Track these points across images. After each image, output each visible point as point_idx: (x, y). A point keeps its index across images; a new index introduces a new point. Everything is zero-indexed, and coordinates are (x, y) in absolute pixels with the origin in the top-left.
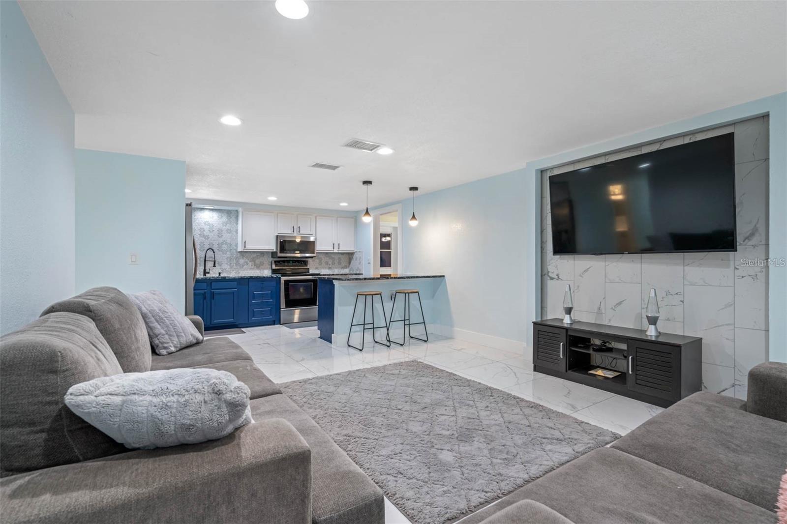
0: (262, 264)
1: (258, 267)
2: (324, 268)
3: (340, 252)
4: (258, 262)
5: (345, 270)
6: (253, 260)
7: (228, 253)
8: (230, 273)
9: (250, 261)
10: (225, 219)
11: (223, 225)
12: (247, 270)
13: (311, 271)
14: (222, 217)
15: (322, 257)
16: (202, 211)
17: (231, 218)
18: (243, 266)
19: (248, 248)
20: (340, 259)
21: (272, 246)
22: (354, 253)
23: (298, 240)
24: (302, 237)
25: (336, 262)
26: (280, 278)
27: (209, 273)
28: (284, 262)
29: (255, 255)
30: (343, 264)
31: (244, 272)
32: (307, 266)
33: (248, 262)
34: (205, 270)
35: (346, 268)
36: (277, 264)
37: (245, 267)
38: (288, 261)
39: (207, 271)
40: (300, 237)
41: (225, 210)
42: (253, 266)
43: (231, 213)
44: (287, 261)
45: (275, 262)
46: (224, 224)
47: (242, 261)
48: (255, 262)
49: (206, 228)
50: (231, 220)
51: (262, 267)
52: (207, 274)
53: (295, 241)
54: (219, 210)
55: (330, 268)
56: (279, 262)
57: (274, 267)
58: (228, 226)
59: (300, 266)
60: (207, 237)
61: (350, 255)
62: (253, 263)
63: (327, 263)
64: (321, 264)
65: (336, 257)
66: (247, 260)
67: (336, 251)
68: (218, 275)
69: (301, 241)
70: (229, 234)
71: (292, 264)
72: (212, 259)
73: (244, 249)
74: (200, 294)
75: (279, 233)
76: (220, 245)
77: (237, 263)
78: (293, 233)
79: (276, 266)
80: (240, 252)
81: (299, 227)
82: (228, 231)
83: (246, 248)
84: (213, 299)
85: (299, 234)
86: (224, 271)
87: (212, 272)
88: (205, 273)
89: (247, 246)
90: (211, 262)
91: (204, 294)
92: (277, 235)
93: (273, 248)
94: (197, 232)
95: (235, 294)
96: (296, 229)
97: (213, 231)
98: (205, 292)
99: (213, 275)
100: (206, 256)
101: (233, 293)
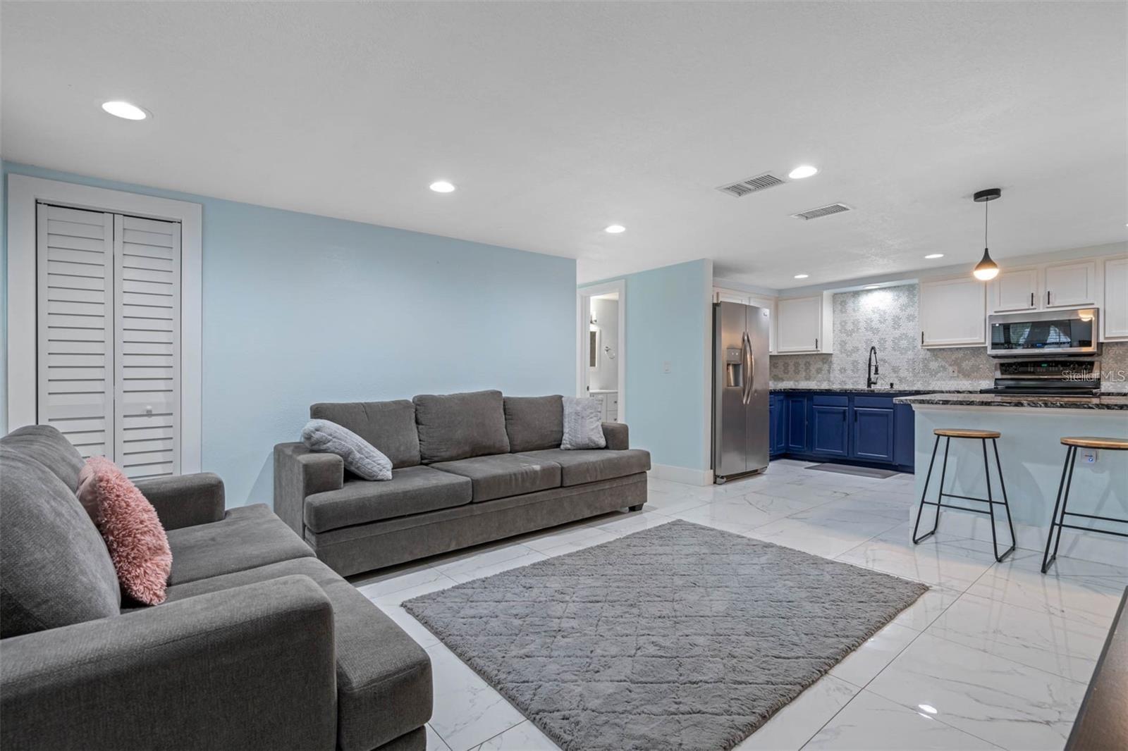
0: (976, 369)
1: (966, 375)
4: (966, 365)
6: (956, 363)
7: (908, 353)
8: (914, 385)
9: (950, 365)
10: (904, 299)
11: (901, 310)
12: (944, 380)
14: (899, 298)
17: (914, 296)
18: (937, 373)
19: (930, 344)
21: (980, 336)
27: (875, 383)
28: (1024, 364)
29: (961, 354)
31: (939, 383)
33: (947, 365)
34: (869, 379)
36: (1005, 371)
37: (940, 374)
38: (1038, 364)
41: (904, 286)
42: (956, 372)
43: (914, 289)
44: (1030, 362)
45: (1002, 365)
46: (903, 308)
47: (934, 365)
48: (959, 366)
49: (876, 317)
50: (915, 300)
52: (872, 385)
54: (895, 287)
56: (1010, 365)
57: (998, 376)
58: (910, 311)
60: (875, 331)
62: (956, 368)
66: (944, 363)
68: (888, 387)
70: (910, 323)
71: (1044, 370)
72: (873, 363)
73: (923, 346)
74: (839, 413)
75: (996, 312)
76: (896, 341)
77: (926, 368)
78: (1031, 307)
79: (1002, 374)
80: (928, 350)
81: (1049, 292)
82: (910, 318)
83: (924, 344)
84: (856, 420)
85: (1048, 308)
86: (900, 381)
87: (879, 382)
88: (870, 383)
89: (927, 341)
90: (872, 368)
91: (844, 412)
92: (991, 316)
93: (983, 341)
94: (862, 325)
95: (891, 416)
96: (1041, 299)
97: (885, 320)
98: (845, 410)
99: (881, 387)
100: (870, 359)
101: (887, 415)
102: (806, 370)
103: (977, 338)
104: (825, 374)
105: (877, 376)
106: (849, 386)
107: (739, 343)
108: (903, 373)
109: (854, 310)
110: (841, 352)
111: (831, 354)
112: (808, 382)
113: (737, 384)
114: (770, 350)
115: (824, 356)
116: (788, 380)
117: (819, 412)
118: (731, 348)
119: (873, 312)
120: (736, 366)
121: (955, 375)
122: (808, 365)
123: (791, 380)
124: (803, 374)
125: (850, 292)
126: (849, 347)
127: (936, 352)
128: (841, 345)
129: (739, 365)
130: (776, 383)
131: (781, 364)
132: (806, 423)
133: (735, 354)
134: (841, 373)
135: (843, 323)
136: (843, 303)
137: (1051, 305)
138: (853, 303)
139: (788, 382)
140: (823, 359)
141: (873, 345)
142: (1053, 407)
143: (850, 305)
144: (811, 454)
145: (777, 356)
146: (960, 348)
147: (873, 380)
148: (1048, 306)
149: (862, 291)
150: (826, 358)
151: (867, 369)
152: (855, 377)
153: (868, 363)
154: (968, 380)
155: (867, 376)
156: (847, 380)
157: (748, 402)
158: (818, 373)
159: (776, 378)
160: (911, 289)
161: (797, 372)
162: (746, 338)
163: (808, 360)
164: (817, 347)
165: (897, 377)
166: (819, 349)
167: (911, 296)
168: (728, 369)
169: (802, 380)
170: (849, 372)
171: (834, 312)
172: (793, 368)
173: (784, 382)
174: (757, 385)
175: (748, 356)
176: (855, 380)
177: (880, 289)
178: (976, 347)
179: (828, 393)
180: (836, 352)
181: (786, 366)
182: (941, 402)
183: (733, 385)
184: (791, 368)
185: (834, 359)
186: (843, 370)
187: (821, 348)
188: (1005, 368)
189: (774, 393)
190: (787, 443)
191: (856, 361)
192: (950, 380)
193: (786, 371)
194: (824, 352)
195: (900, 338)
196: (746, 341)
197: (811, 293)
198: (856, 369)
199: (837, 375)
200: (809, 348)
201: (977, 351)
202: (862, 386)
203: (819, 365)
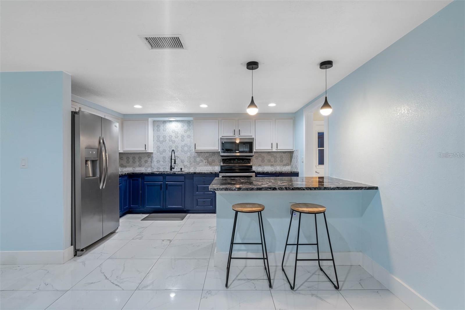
0: (213, 161)
1: (210, 164)
2: (266, 165)
3: (278, 151)
4: (210, 159)
5: (287, 167)
6: (207, 158)
7: (189, 153)
8: (190, 169)
9: (204, 159)
10: (186, 127)
12: (202, 166)
13: (254, 169)
14: (184, 126)
15: (265, 155)
16: (171, 123)
17: (190, 126)
19: (198, 149)
20: (281, 157)
21: (217, 147)
22: (293, 151)
23: (238, 141)
24: (240, 139)
25: (278, 160)
26: (219, 174)
27: (174, 168)
28: (230, 160)
29: (208, 155)
30: (285, 162)
31: (200, 168)
32: (250, 163)
33: (203, 159)
34: (171, 166)
35: (288, 165)
36: (224, 162)
37: (200, 164)
38: (234, 159)
39: (173, 167)
40: (239, 139)
41: (186, 121)
42: (207, 163)
45: (223, 160)
46: (186, 131)
47: (198, 159)
48: (208, 160)
49: (173, 135)
50: (191, 128)
51: (213, 164)
52: (172, 169)
53: (236, 142)
54: (182, 121)
55: (272, 165)
56: (226, 160)
57: (222, 164)
58: (188, 133)
59: (244, 164)
60: (174, 142)
61: (291, 153)
62: (206, 161)
63: (269, 161)
64: (264, 161)
65: (278, 155)
66: (202, 159)
67: (274, 150)
68: (180, 170)
69: (240, 142)
70: (189, 139)
71: (236, 162)
72: (173, 158)
73: (195, 150)
74: (158, 186)
75: (222, 136)
76: (183, 147)
77: (195, 161)
78: (234, 135)
79: (223, 164)
80: (196, 152)
81: (239, 130)
82: (189, 136)
83: (196, 149)
84: (167, 189)
85: (239, 136)
86: (185, 167)
87: (176, 167)
88: (171, 168)
89: (197, 148)
90: (173, 161)
91: (161, 185)
92: (221, 138)
93: (218, 149)
94: (167, 138)
95: (183, 186)
96: (237, 132)
97: (178, 137)
98: (161, 184)
99: (177, 170)
100: (171, 156)
101: (181, 185)
102: (139, 162)
103: (216, 148)
104: (149, 163)
105: (174, 165)
106: (162, 170)
107: (97, 144)
108: (186, 163)
109: (163, 130)
110: (158, 152)
111: (153, 153)
112: (140, 168)
113: (94, 174)
114: (119, 150)
115: (149, 154)
116: (129, 167)
117: (148, 186)
118: (89, 148)
119: (173, 132)
120: (93, 162)
121: (206, 164)
122: (140, 158)
123: (131, 167)
124: (138, 163)
125: (161, 121)
126: (161, 149)
127: (199, 153)
128: (157, 148)
129: (96, 160)
130: (122, 169)
131: (125, 157)
132: (141, 192)
133: (92, 152)
134: (157, 162)
135: (158, 137)
136: (158, 126)
137: (240, 135)
138: (163, 126)
139: (129, 168)
140: (148, 155)
141: (173, 149)
142: (289, 190)
143: (162, 128)
144: (144, 210)
145: (122, 153)
146: (208, 152)
147: (173, 166)
148: (239, 135)
149: (168, 121)
150: (150, 155)
151: (170, 161)
152: (164, 165)
153: (170, 158)
154: (211, 166)
155: (170, 164)
156: (160, 166)
157: (104, 187)
158: (146, 163)
159: (122, 166)
160: (189, 122)
161: (134, 162)
162: (102, 141)
163: (140, 156)
164: (145, 149)
165: (183, 165)
166: (146, 150)
167: (189, 126)
168: (86, 163)
169: (137, 167)
170: (162, 163)
171: (154, 130)
172: (132, 160)
173: (127, 168)
174: (110, 171)
175: (103, 154)
176: (164, 166)
177: (176, 121)
178: (214, 152)
179: (152, 174)
180: (155, 152)
181: (128, 158)
182: (237, 189)
183: (91, 175)
184: (131, 160)
185: (154, 155)
186: (158, 161)
187: (148, 150)
188: (224, 161)
189: (121, 176)
190: (130, 204)
191: (165, 157)
192: (204, 166)
193: (128, 162)
194: (149, 152)
195: (184, 146)
196: (102, 143)
197: (142, 118)
198: (164, 161)
199: (156, 164)
200: (141, 149)
201: (214, 153)
202: (167, 170)
203: (146, 158)
